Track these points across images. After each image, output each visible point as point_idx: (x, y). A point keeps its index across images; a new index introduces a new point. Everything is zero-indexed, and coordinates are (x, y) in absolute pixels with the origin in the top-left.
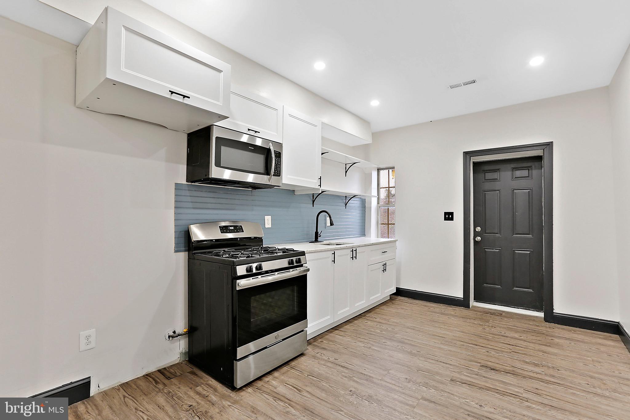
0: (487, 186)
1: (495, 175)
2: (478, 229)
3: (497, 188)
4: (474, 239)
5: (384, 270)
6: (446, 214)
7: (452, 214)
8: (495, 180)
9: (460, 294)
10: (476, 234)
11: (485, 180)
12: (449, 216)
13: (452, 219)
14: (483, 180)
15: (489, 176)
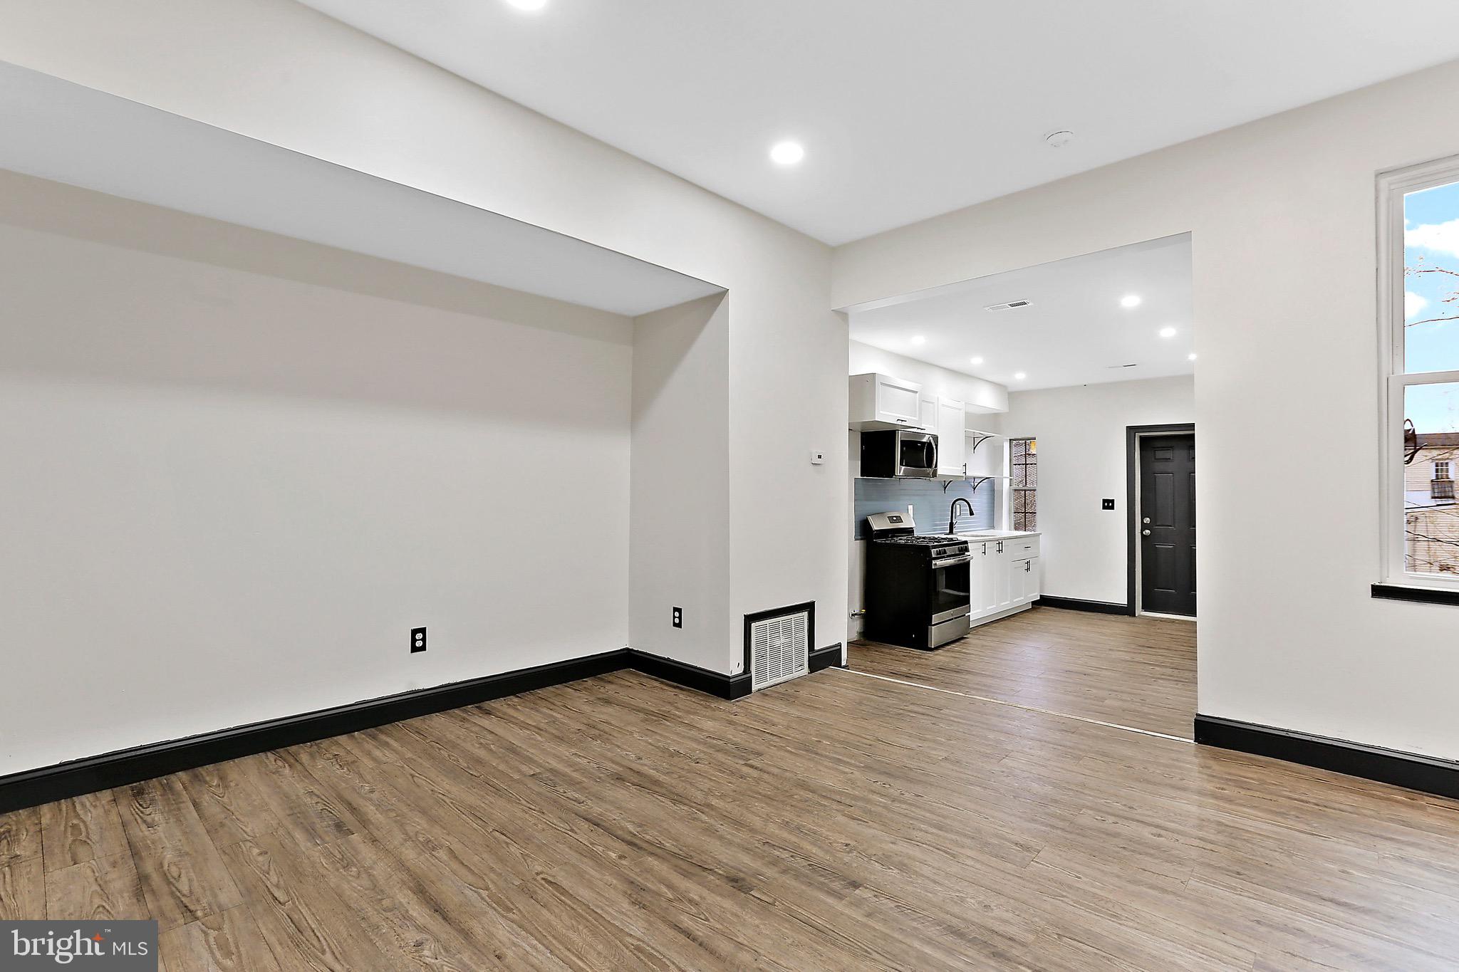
0: (1159, 466)
1: (1168, 454)
2: (1147, 520)
3: (1170, 471)
4: (1142, 533)
5: (1028, 569)
6: (1104, 501)
7: (1112, 501)
8: (1167, 460)
9: (1123, 600)
10: (1144, 527)
11: (1156, 459)
12: (1108, 504)
13: (1112, 508)
14: (1153, 459)
15: (1160, 454)
